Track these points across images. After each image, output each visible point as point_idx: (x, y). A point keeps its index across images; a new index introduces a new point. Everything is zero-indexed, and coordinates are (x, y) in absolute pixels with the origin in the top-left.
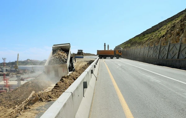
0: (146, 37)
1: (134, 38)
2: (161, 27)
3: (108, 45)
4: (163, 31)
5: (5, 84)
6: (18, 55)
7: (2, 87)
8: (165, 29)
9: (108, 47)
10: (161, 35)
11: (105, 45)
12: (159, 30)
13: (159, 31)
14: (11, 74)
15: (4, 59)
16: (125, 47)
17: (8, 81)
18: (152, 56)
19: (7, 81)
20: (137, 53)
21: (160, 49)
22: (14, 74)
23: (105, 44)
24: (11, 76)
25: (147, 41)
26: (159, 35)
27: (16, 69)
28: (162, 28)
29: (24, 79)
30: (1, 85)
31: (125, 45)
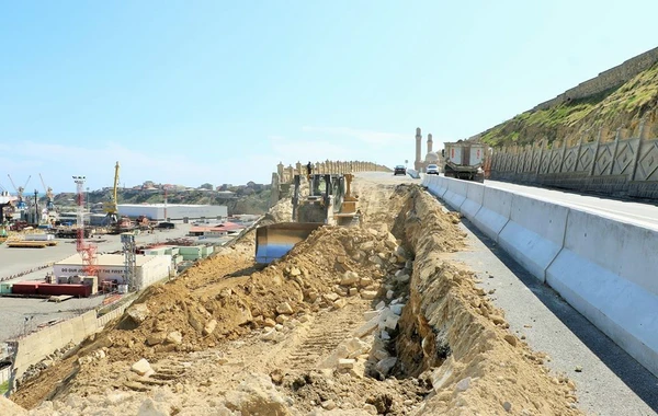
0: (579, 110)
1: (533, 111)
2: (632, 77)
3: (430, 136)
4: (643, 88)
5: (86, 263)
6: (117, 167)
7: (74, 274)
8: (649, 82)
9: (430, 141)
10: (634, 102)
11: (418, 136)
12: (625, 86)
13: (627, 90)
14: (94, 231)
15: (79, 181)
16: (500, 144)
17: (94, 255)
18: (609, 171)
19: (90, 255)
20: (551, 162)
21: (640, 149)
22: (104, 231)
23: (418, 130)
24: (96, 238)
25: (581, 122)
26: (630, 104)
27: (110, 214)
28: (638, 77)
29: (142, 248)
30: (74, 268)
31: (498, 136)
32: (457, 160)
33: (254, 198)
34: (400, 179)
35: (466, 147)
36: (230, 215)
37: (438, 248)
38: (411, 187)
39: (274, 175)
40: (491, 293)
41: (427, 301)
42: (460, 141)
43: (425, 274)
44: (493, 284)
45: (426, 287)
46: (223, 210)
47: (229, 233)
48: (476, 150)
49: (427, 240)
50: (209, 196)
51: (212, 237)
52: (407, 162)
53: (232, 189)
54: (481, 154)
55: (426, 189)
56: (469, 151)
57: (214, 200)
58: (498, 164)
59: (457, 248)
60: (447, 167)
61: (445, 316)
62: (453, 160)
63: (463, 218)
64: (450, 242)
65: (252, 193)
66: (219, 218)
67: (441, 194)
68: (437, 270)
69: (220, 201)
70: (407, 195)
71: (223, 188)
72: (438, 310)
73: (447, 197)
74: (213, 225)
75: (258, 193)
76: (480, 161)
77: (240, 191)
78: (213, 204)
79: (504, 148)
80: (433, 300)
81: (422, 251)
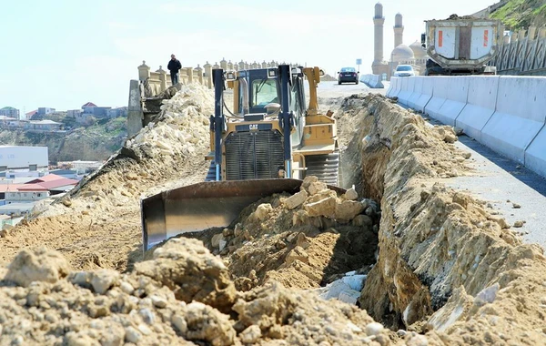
3: (399, 17)
9: (398, 26)
11: (379, 17)
16: (525, 24)
23: (379, 7)
31: (523, 9)
32: (448, 49)
33: (97, 132)
34: (348, 90)
35: (463, 27)
36: (53, 162)
37: (423, 170)
38: (368, 98)
39: (133, 84)
40: (517, 226)
41: (409, 242)
42: (453, 17)
43: (402, 210)
44: (519, 216)
45: (406, 225)
46: (40, 154)
47: (53, 192)
48: (482, 31)
49: (403, 163)
50: (12, 129)
51: (19, 201)
52: (359, 62)
53: (55, 116)
54: (491, 37)
55: (395, 100)
56: (469, 33)
57: (22, 137)
58: (521, 59)
59: (455, 171)
60: (430, 63)
61: (442, 255)
62: (439, 50)
63: (461, 135)
64: (442, 163)
65: (92, 123)
66: (33, 167)
67: (421, 104)
68: (424, 197)
69: (35, 137)
70: (363, 113)
71: (39, 114)
72: (429, 250)
73: (433, 109)
74: (22, 179)
75: (102, 122)
76: (488, 50)
77: (69, 121)
78: (21, 143)
79: (532, 30)
80: (419, 240)
81: (395, 180)
